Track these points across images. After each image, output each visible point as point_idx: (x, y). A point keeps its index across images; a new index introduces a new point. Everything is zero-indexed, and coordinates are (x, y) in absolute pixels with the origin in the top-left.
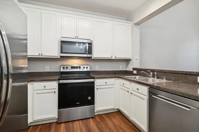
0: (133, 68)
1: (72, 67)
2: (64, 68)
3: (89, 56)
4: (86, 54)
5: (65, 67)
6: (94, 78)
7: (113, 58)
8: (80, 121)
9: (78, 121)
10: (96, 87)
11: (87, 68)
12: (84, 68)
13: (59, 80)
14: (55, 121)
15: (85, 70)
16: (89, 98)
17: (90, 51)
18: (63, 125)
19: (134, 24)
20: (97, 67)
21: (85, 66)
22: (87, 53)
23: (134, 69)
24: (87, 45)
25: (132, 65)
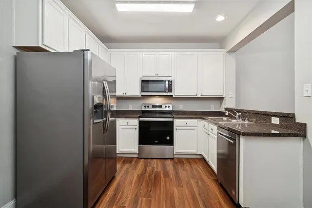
0: (225, 109)
1: (154, 106)
2: (145, 107)
3: (170, 94)
4: (165, 92)
5: (147, 105)
6: (173, 118)
7: (199, 96)
8: (158, 160)
9: (156, 160)
10: (175, 127)
11: (169, 107)
12: (166, 107)
13: (139, 117)
14: (136, 156)
15: (167, 109)
16: (168, 138)
17: (170, 89)
18: (142, 160)
19: (227, 52)
20: (181, 107)
21: (167, 105)
22: (167, 91)
23: (227, 109)
24: (167, 83)
25: (225, 104)
